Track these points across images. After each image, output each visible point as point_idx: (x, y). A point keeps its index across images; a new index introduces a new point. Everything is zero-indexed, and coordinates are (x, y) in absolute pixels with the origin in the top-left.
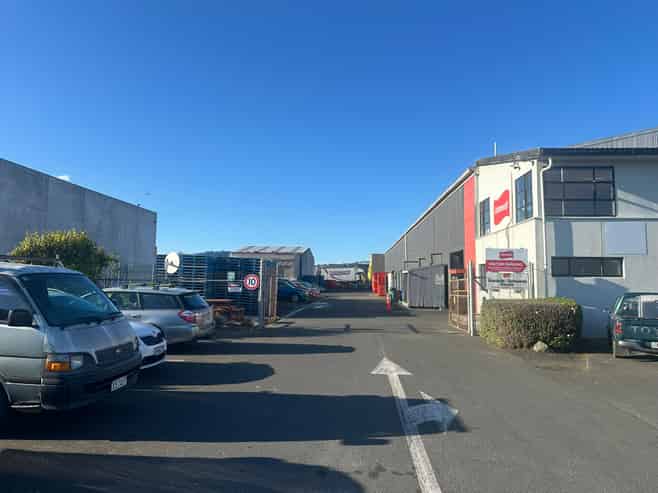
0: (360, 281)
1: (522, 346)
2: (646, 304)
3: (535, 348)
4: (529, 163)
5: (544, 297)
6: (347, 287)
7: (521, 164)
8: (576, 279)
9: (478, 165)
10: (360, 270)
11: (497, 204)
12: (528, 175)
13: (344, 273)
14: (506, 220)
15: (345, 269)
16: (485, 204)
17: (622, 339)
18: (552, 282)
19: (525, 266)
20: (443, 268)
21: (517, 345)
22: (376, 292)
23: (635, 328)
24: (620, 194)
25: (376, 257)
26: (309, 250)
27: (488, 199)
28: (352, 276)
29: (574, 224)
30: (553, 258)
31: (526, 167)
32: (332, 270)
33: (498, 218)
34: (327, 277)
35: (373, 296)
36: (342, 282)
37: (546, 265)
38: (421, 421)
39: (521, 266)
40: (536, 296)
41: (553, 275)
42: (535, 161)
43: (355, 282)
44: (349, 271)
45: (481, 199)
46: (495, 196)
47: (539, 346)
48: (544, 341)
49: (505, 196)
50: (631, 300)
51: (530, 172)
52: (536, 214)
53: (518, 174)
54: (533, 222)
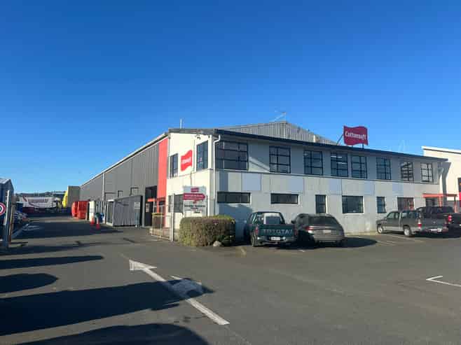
0: (57, 207)
1: (207, 244)
2: (267, 218)
3: (214, 245)
4: (207, 136)
5: (213, 215)
6: (44, 212)
7: (201, 136)
8: (229, 204)
9: (171, 131)
10: (57, 199)
11: (183, 158)
12: (205, 144)
13: (42, 201)
14: (189, 169)
15: (42, 198)
16: (174, 157)
17: (259, 236)
18: (217, 206)
19: (204, 197)
20: (139, 198)
21: (205, 244)
22: (76, 216)
23: (265, 230)
24: (250, 159)
25: (71, 189)
26: (10, 181)
27: (177, 154)
28: (49, 203)
29: (229, 174)
30: (218, 193)
31: (204, 138)
32: (31, 198)
33: (184, 167)
34: (26, 204)
35: (74, 219)
36: (40, 209)
37: (214, 196)
38: (186, 291)
39: (203, 197)
40: (208, 215)
41: (218, 202)
42: (211, 136)
43: (51, 208)
44: (47, 200)
45: (172, 153)
46: (182, 153)
47: (216, 244)
48: (219, 240)
49: (189, 154)
50: (260, 216)
51: (207, 142)
52: (210, 166)
53: (199, 142)
54: (209, 171)
